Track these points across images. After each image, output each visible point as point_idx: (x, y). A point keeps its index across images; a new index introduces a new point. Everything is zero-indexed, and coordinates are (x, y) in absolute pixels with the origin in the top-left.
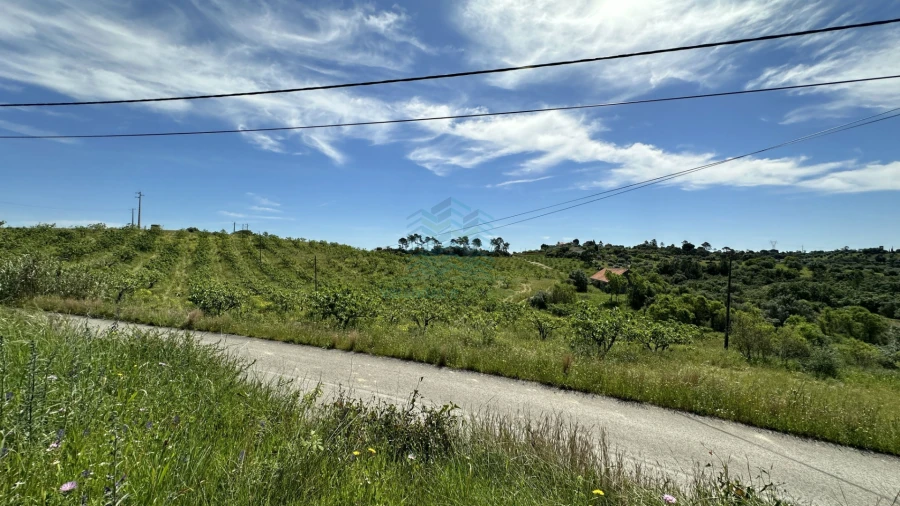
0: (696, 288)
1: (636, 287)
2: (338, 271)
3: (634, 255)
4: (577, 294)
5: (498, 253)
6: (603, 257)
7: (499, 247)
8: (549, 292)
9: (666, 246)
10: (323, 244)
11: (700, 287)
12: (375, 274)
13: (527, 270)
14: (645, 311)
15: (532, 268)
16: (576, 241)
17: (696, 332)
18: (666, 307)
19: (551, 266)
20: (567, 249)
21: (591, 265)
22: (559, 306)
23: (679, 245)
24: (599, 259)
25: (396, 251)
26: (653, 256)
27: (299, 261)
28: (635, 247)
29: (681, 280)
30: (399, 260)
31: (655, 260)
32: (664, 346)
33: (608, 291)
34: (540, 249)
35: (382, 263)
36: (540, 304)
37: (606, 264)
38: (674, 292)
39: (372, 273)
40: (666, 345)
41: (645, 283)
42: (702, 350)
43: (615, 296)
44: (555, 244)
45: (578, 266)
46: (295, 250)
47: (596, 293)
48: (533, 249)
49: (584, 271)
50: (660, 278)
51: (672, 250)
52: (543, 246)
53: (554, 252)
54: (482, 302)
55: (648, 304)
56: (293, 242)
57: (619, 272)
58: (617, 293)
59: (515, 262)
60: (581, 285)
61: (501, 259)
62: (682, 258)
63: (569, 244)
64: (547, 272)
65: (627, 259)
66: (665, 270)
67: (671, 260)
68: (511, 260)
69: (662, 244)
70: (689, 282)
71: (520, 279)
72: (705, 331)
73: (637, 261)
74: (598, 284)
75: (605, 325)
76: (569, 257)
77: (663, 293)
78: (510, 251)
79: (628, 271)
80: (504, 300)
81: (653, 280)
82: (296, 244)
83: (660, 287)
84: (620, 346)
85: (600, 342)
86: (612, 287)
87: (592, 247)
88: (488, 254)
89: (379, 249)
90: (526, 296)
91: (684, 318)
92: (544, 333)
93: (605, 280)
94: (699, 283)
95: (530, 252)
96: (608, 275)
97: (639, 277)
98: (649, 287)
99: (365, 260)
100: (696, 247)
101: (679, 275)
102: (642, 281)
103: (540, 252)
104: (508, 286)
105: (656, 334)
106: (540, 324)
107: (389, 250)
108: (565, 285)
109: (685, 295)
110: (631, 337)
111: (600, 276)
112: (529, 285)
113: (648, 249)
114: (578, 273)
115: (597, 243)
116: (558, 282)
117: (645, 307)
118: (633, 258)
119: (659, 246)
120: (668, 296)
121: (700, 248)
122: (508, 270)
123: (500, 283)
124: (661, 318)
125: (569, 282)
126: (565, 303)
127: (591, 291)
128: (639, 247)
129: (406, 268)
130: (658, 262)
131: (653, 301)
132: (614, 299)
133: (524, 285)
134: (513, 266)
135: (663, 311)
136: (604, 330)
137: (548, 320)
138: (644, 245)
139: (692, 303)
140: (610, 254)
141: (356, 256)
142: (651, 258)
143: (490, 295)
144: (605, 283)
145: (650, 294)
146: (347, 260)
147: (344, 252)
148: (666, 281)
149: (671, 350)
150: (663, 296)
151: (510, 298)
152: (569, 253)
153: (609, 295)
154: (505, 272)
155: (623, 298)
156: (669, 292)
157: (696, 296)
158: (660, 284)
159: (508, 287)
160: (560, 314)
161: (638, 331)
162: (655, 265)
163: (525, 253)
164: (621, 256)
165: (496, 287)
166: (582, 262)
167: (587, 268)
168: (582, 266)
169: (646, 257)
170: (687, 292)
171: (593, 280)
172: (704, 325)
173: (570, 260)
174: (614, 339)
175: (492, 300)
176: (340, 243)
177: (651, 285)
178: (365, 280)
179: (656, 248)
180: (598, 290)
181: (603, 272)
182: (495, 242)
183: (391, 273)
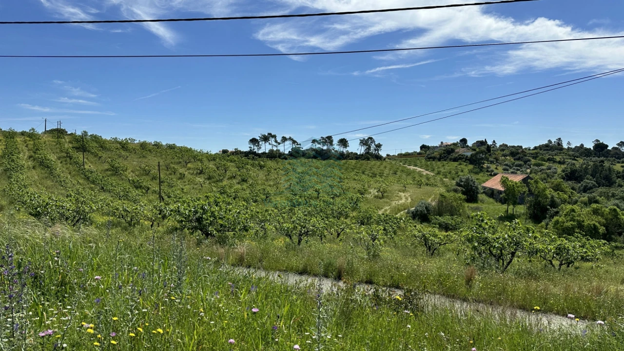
0: (608, 198)
1: (537, 196)
2: (179, 179)
3: (535, 158)
4: (466, 205)
5: (367, 156)
6: (497, 159)
7: (369, 148)
8: (432, 202)
9: (573, 146)
10: (157, 145)
11: (613, 195)
12: (225, 182)
13: (404, 176)
14: (547, 224)
15: (409, 173)
16: (464, 141)
17: (606, 248)
18: (572, 220)
19: (433, 170)
20: (453, 151)
21: (482, 169)
22: (446, 219)
23: (590, 145)
24: (492, 162)
25: (246, 154)
26: (558, 158)
27: (131, 165)
28: (536, 148)
29: (591, 188)
30: (253, 165)
31: (560, 163)
32: (569, 264)
33: (503, 201)
34: (418, 150)
35: (232, 169)
36: (422, 216)
37: (500, 168)
38: (582, 202)
39: (221, 181)
40: (572, 262)
41: (547, 192)
42: (612, 269)
43: (511, 207)
44: (437, 144)
45: (465, 171)
46: (123, 153)
47: (489, 203)
48: (410, 151)
49: (474, 177)
50: (566, 185)
51: (581, 151)
52: (423, 147)
53: (436, 154)
54: (355, 214)
55: (552, 217)
56: (120, 143)
57: (517, 179)
58: (515, 204)
59: (388, 166)
60: (471, 194)
61: (373, 162)
62: (591, 162)
63: (454, 144)
64: (428, 179)
65: (525, 162)
66: (572, 176)
67: (579, 163)
68: (384, 164)
69: (569, 143)
70: (601, 189)
71: (396, 187)
72: (617, 247)
73: (538, 165)
74: (491, 193)
75: (505, 239)
76: (455, 160)
77: (569, 203)
78: (383, 153)
79: (528, 177)
80: (380, 213)
81: (557, 188)
82: (124, 146)
83: (566, 196)
84: (519, 262)
85: (499, 257)
86: (508, 196)
87: (483, 148)
88: (356, 157)
89: (225, 152)
90: (404, 207)
91: (593, 233)
92: (431, 249)
93: (500, 188)
94: (612, 190)
95: (407, 155)
96: (504, 182)
97: (542, 185)
98: (552, 197)
99: (211, 165)
100: (610, 148)
101: (589, 181)
102: (544, 190)
103: (419, 154)
104: (383, 195)
105: (559, 250)
106: (426, 240)
107: (237, 153)
108: (452, 194)
109: (594, 206)
110: (533, 252)
111: (494, 183)
112: (407, 195)
113: (552, 149)
114: (468, 179)
115: (490, 143)
116: (442, 190)
117: (547, 220)
118: (533, 161)
119: (565, 146)
120: (575, 207)
121: (614, 148)
122: (381, 176)
123: (374, 192)
124: (567, 232)
125: (456, 191)
126: (452, 215)
127: (482, 201)
128: (541, 147)
129: (262, 175)
130: (563, 166)
131: (557, 213)
132: (510, 211)
133: (402, 194)
134: (386, 172)
135: (569, 224)
136: (502, 245)
137: (435, 236)
138: (547, 146)
139: (602, 216)
140: (505, 156)
141: (201, 161)
142: (555, 162)
143: (363, 206)
144: (500, 192)
145: (553, 204)
146: (189, 165)
147: (186, 155)
148: (573, 189)
149: (577, 268)
150: (569, 207)
151: (387, 209)
152: (454, 155)
153: (505, 207)
154: (378, 178)
155: (521, 209)
156: (576, 202)
157: (608, 206)
158: (565, 192)
159: (383, 197)
160: (446, 227)
161: (540, 246)
162: (560, 169)
163: (400, 155)
164: (519, 159)
165: (369, 196)
166: (471, 167)
167: (477, 173)
168: (470, 171)
169: (549, 160)
170: (597, 202)
171: (485, 188)
172: (615, 241)
173: (456, 164)
174: (513, 254)
175: (366, 212)
176: (178, 145)
177: (555, 194)
178: (215, 189)
179: (562, 149)
180: (491, 200)
181: (498, 178)
182: (364, 142)
183: (244, 181)
